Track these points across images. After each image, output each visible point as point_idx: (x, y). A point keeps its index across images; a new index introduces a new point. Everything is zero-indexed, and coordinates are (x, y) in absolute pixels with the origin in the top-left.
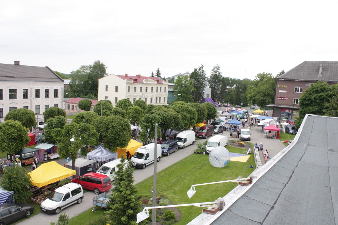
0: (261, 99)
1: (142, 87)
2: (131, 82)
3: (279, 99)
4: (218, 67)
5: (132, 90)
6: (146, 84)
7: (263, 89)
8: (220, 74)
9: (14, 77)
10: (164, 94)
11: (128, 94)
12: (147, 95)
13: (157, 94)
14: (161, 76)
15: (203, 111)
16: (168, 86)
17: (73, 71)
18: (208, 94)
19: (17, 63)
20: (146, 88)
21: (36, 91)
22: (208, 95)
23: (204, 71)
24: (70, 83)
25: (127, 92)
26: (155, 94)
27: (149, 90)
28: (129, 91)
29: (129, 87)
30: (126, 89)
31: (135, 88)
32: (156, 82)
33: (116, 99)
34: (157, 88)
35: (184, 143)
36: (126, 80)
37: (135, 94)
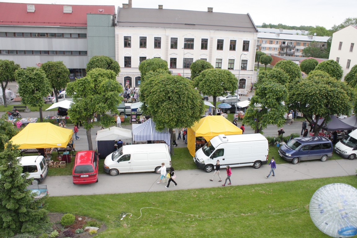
9: (194, 24)
17: (335, 26)
19: (210, 10)
21: (218, 42)
24: (328, 41)
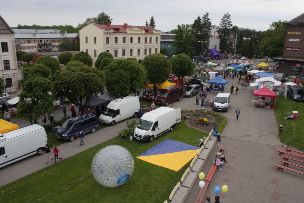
0: (273, 50)
1: (125, 38)
2: (109, 32)
3: (288, 50)
4: (228, 15)
5: (112, 41)
6: (130, 34)
7: (276, 39)
8: (231, 23)
10: (156, 44)
11: (107, 46)
12: (132, 47)
13: (146, 45)
14: (155, 25)
15: (163, 66)
16: (160, 36)
17: (80, 24)
18: (215, 44)
20: (132, 38)
22: (216, 46)
23: (209, 20)
24: (77, 36)
25: (106, 44)
26: (143, 45)
27: (135, 40)
28: (108, 42)
29: (108, 38)
30: (104, 40)
31: (116, 39)
32: (144, 32)
33: (95, 51)
34: (146, 38)
35: (113, 117)
36: (103, 29)
37: (116, 46)
